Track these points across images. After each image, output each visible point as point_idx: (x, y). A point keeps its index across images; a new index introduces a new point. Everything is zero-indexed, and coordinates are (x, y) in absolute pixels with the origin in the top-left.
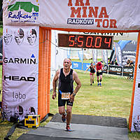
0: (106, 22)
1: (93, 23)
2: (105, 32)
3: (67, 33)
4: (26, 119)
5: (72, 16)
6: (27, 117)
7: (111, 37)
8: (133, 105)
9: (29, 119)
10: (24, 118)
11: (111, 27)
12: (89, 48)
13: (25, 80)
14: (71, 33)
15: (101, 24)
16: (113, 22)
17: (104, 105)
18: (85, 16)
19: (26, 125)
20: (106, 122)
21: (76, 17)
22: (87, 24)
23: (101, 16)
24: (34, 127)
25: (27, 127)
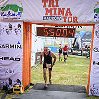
0: (70, 18)
1: (61, 20)
2: (70, 25)
3: (43, 26)
4: (14, 88)
5: (47, 14)
6: (15, 86)
7: (74, 29)
8: (89, 77)
9: (16, 88)
10: (12, 87)
11: (74, 22)
12: (58, 37)
13: (13, 60)
14: (46, 26)
15: (67, 20)
16: (75, 18)
17: (69, 77)
18: (55, 14)
19: (14, 92)
20: (71, 89)
21: (49, 15)
22: (57, 20)
23: (66, 14)
24: (20, 93)
25: (15, 93)
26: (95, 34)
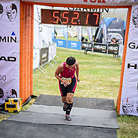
3: (50, 8)
4: (6, 103)
6: (7, 101)
7: (99, 13)
8: (121, 86)
9: (10, 103)
11: (99, 2)
12: (74, 25)
14: (55, 8)
17: (90, 85)
19: (6, 109)
20: (93, 104)
24: (15, 112)
25: (7, 111)
26: (131, 21)
